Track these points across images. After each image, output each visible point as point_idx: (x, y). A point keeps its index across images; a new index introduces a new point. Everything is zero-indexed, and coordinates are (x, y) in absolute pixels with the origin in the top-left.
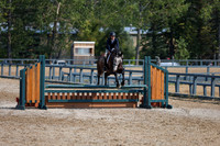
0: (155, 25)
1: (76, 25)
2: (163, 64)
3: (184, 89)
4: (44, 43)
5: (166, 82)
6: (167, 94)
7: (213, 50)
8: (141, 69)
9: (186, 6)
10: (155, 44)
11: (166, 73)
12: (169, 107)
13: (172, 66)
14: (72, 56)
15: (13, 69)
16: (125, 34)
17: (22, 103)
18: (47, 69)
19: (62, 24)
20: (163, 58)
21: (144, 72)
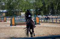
0: (37, 9)
1: (21, 10)
2: (38, 16)
3: (43, 21)
4: (15, 13)
5: (39, 19)
6: (39, 22)
7: (48, 13)
8: (34, 17)
9: (42, 5)
10: (37, 12)
11: (39, 18)
12: (40, 24)
13: (40, 16)
14: (21, 15)
15: (9, 18)
16: (31, 11)
17: (11, 25)
18: (16, 18)
19: (18, 9)
20: (38, 15)
21: (35, 18)
